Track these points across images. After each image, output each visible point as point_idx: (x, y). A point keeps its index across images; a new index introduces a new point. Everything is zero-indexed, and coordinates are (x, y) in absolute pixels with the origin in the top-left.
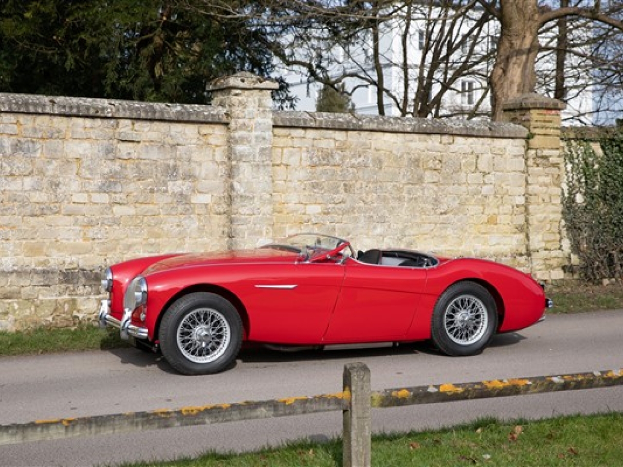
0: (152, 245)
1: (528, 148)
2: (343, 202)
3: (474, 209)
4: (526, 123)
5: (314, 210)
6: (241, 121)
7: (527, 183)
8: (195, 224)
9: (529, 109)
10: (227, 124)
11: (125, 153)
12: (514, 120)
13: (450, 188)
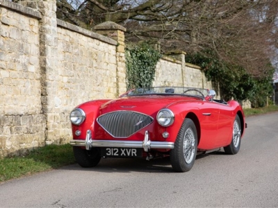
0: (15, 99)
1: (117, 52)
2: (73, 76)
3: (105, 83)
4: (115, 37)
5: (65, 79)
6: (48, 18)
7: (117, 70)
8: (30, 86)
9: (117, 30)
10: (39, 19)
11: (4, 32)
12: (106, 35)
13: (100, 71)
